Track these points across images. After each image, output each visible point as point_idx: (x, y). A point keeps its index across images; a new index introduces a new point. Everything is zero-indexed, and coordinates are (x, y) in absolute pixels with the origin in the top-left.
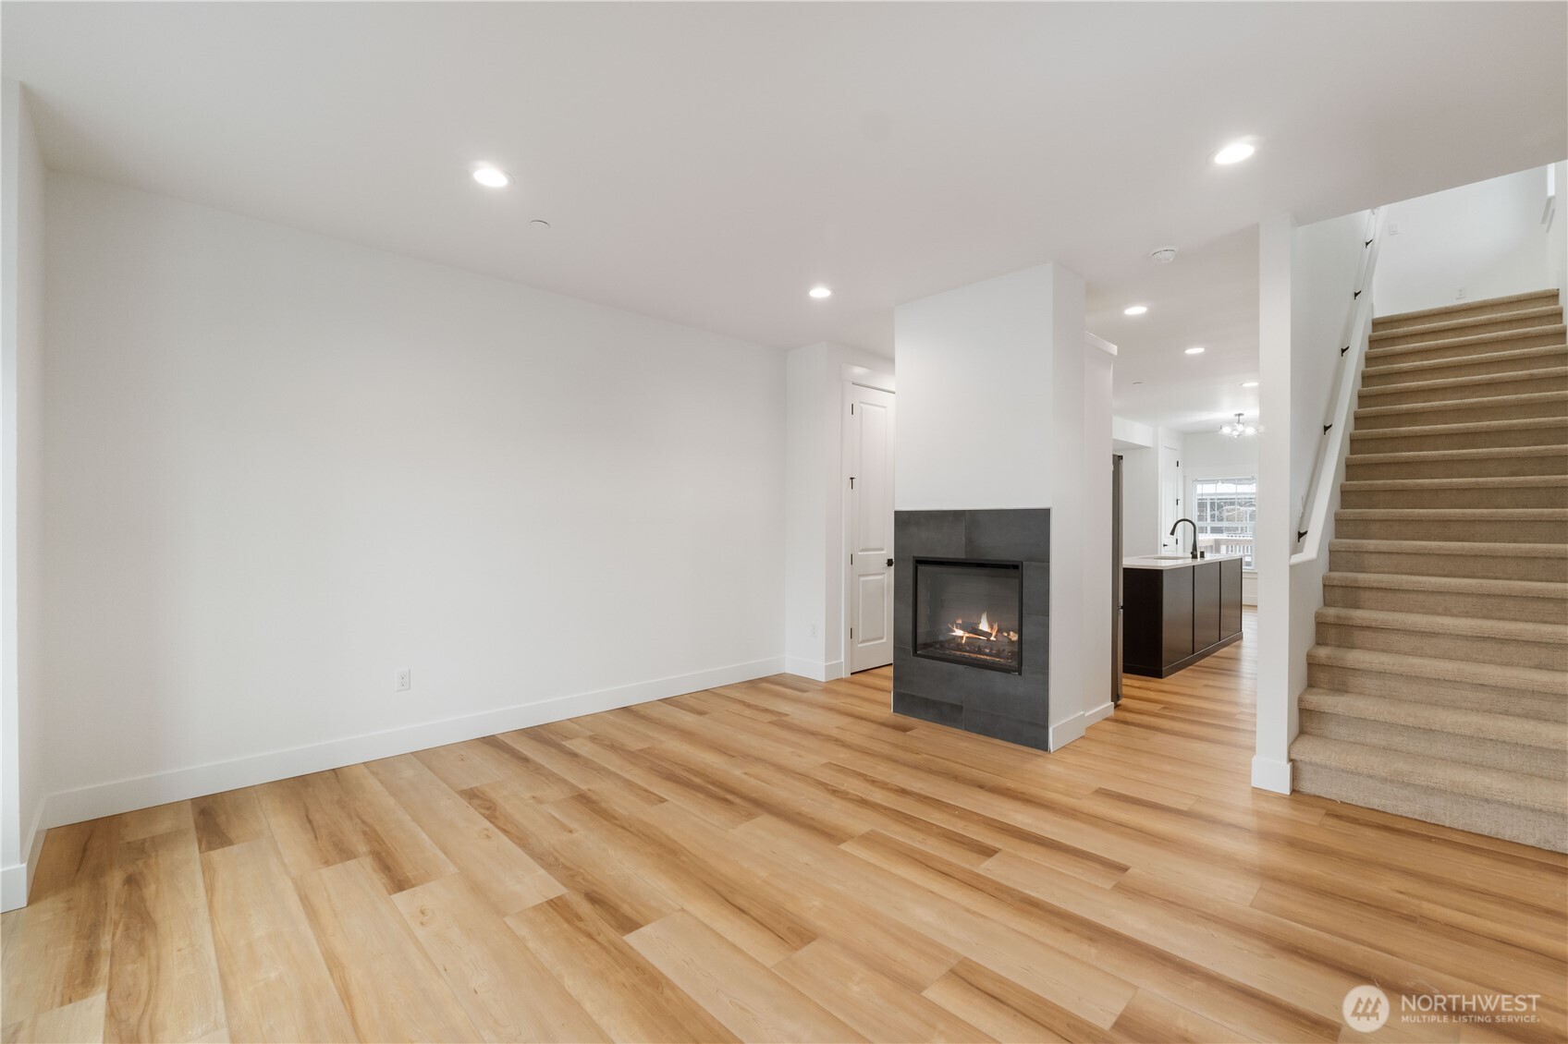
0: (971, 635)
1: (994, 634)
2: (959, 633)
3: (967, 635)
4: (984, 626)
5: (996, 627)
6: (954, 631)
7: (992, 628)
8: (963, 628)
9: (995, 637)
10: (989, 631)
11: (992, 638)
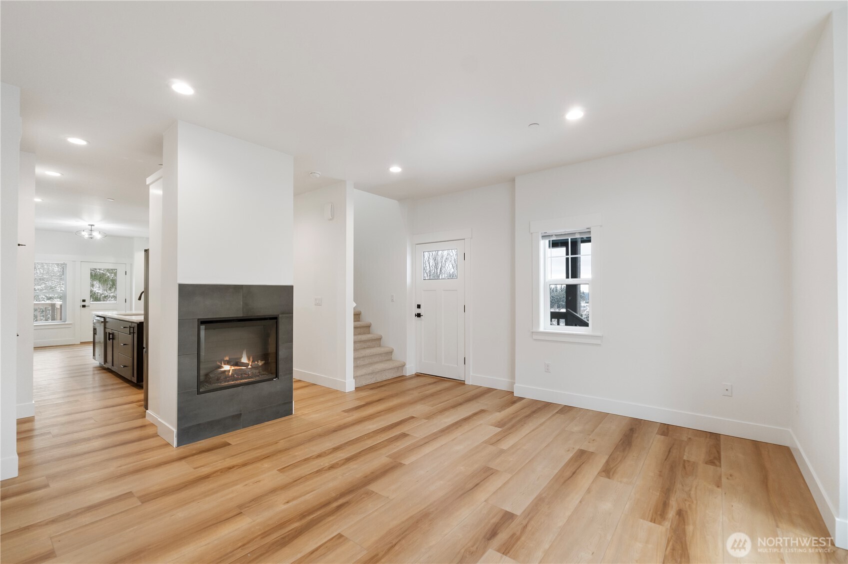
0: (236, 368)
1: (250, 364)
2: (226, 367)
3: (233, 368)
4: (244, 360)
5: (251, 359)
6: (223, 367)
7: (249, 359)
8: (228, 363)
9: (251, 366)
10: (247, 362)
11: (249, 367)
